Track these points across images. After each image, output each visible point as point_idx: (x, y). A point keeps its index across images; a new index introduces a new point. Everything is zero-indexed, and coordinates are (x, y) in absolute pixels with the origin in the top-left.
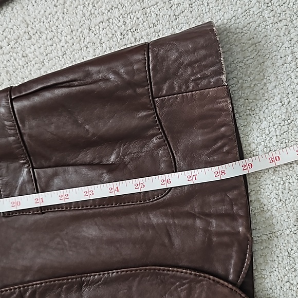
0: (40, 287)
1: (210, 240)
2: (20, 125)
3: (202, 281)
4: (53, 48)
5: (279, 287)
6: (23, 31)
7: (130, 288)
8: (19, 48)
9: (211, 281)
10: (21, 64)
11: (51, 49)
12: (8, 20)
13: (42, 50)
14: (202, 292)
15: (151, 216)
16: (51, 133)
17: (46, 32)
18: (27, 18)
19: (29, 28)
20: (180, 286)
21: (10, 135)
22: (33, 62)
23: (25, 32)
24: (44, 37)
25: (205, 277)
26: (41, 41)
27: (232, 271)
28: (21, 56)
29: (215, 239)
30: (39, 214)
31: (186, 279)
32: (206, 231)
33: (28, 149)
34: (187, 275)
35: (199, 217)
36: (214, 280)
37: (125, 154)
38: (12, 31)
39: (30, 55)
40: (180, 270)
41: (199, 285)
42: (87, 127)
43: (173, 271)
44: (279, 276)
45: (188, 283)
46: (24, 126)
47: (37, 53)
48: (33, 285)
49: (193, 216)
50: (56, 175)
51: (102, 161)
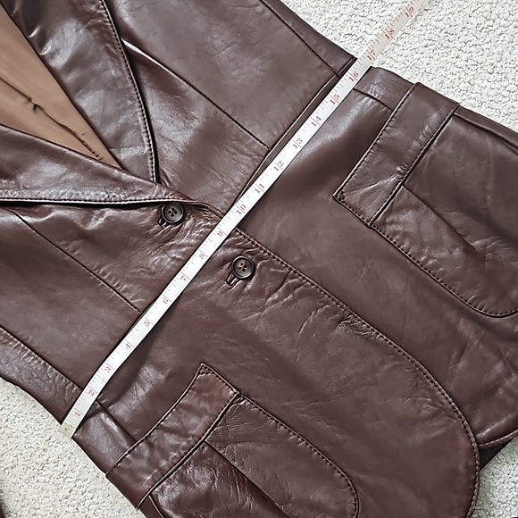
0: (308, 286)
1: (496, 388)
2: (436, 141)
3: (454, 418)
4: (504, 100)
5: (502, 480)
6: (492, 61)
7: (383, 363)
8: (473, 73)
9: (462, 426)
10: (461, 86)
11: (500, 99)
12: (488, 40)
13: (492, 93)
14: (444, 426)
15: (462, 320)
16: (454, 173)
17: (511, 81)
18: (506, 54)
19: (499, 65)
20: (429, 403)
21: (417, 140)
22: (473, 96)
23: (492, 64)
24: (505, 84)
25: (460, 417)
26: (498, 85)
27: (488, 430)
28: (468, 80)
29: (501, 391)
30: (366, 225)
31: (442, 403)
32: (500, 378)
33: (419, 165)
34: (445, 401)
35: (504, 362)
36: (465, 427)
37: (492, 251)
38: (481, 52)
39: (476, 86)
40: (443, 391)
41: (448, 418)
42: (489, 197)
43: (436, 386)
44: (512, 472)
45: (440, 407)
46: (438, 144)
47: (484, 91)
48: (304, 278)
49: (501, 357)
50: (416, 208)
51: (465, 236)
